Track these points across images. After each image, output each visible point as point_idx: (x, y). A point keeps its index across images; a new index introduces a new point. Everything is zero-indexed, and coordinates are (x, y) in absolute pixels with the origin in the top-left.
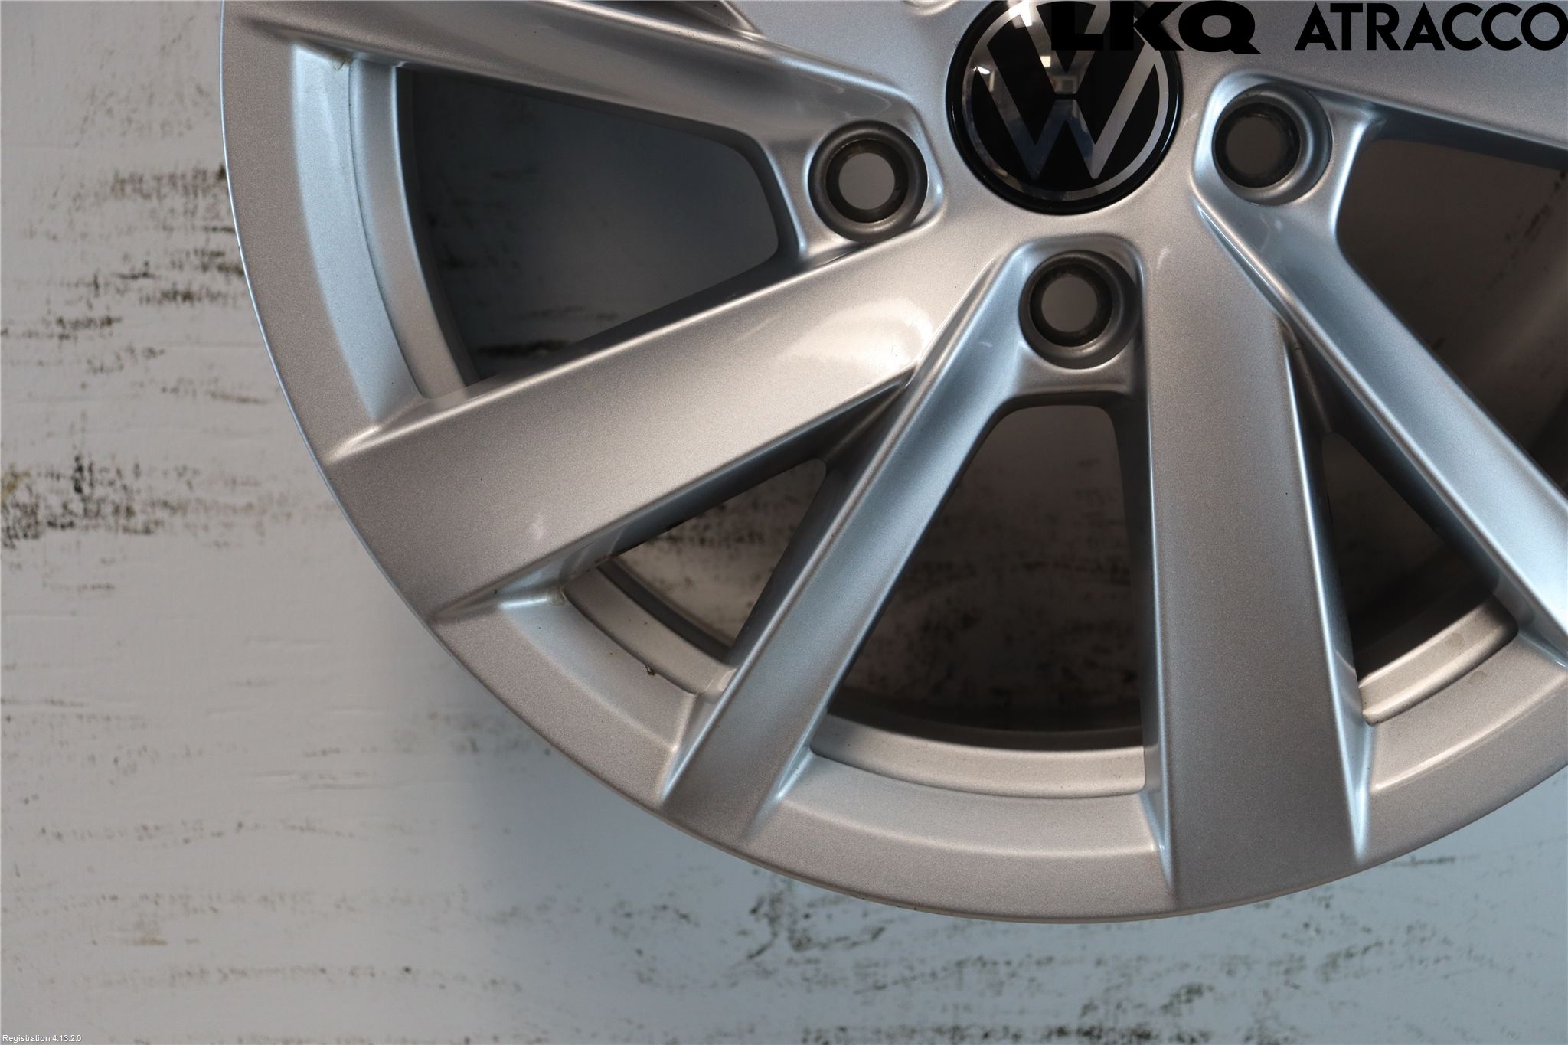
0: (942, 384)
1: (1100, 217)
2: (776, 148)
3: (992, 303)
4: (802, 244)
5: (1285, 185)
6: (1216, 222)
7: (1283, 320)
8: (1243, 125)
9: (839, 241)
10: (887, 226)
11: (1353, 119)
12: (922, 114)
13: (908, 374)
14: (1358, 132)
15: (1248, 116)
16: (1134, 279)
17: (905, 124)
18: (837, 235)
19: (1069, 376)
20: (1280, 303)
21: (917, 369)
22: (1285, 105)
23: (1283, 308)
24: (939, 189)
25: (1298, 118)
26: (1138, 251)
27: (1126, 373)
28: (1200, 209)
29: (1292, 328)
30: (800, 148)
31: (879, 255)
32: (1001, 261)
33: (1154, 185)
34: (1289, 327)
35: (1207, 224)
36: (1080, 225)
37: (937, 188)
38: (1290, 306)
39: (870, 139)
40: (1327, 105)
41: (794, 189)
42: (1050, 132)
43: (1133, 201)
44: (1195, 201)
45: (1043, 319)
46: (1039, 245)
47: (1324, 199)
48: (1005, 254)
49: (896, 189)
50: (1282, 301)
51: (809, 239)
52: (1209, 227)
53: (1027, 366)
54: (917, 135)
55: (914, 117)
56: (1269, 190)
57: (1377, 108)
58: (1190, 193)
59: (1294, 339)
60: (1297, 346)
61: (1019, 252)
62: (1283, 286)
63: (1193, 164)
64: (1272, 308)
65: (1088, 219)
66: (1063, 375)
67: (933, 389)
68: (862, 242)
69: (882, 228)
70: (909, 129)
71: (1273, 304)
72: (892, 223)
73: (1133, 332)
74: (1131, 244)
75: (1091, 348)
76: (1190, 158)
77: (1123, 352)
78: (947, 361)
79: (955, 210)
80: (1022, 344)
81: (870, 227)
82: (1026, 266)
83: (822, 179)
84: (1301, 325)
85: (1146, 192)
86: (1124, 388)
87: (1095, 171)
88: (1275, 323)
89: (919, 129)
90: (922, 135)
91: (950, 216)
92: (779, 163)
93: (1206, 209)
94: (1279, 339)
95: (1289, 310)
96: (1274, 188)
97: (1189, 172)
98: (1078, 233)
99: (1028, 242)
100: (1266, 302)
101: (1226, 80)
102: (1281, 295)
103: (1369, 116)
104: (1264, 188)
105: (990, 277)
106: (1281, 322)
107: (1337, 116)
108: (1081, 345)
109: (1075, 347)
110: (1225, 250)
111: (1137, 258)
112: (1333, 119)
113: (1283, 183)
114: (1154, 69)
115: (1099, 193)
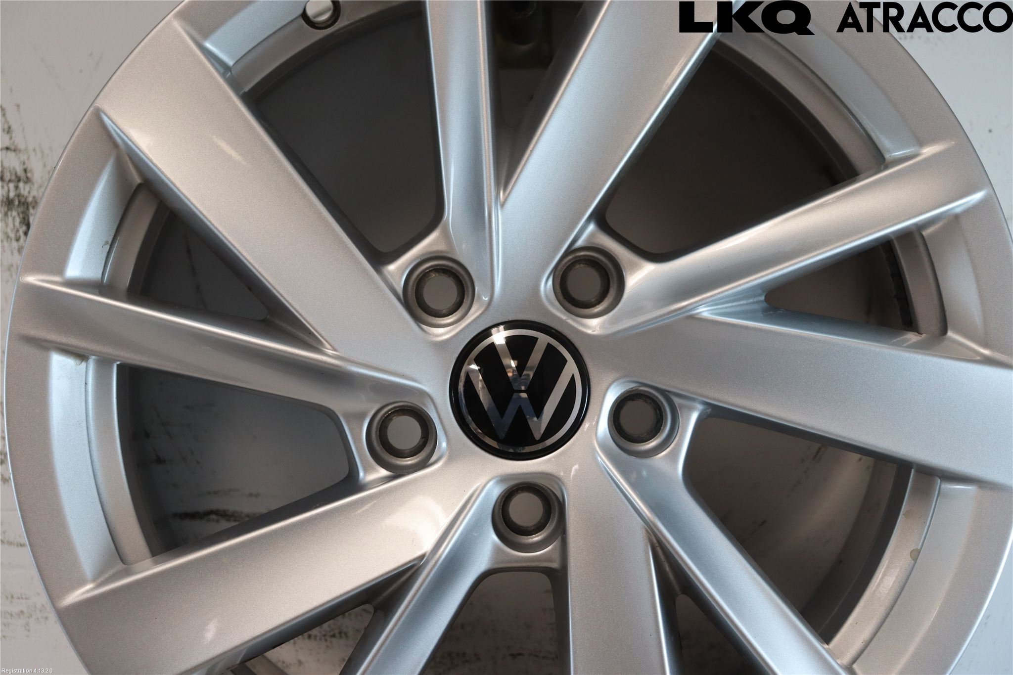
0: (441, 564)
1: (540, 463)
2: (347, 417)
3: (474, 514)
4: (361, 474)
5: (653, 444)
6: (609, 468)
8: (630, 404)
9: (383, 473)
10: (416, 461)
11: (691, 409)
12: (434, 399)
13: (422, 557)
14: (694, 417)
15: (633, 400)
16: (561, 500)
17: (425, 405)
18: (382, 469)
19: (523, 557)
20: (646, 520)
21: (427, 554)
22: (654, 395)
23: (648, 523)
25: (662, 403)
26: (563, 483)
27: (557, 556)
28: (600, 459)
30: (361, 417)
31: (406, 483)
32: (480, 488)
33: (573, 444)
34: (651, 534)
35: (603, 469)
36: (528, 467)
37: (443, 444)
38: (652, 522)
39: (406, 408)
40: (677, 401)
41: (357, 440)
42: (511, 411)
43: (560, 454)
44: (597, 455)
45: (510, 518)
46: (503, 479)
47: (674, 456)
48: (483, 484)
49: (422, 438)
50: (648, 520)
51: (366, 471)
52: (606, 473)
53: (497, 550)
54: (432, 412)
55: (430, 401)
56: (641, 446)
57: (706, 403)
58: (594, 449)
59: (655, 541)
60: (657, 545)
61: (491, 483)
62: (648, 509)
63: (596, 433)
64: (641, 521)
65: (533, 463)
66: (518, 557)
67: (436, 567)
68: (398, 473)
69: (409, 463)
70: (428, 408)
71: (642, 519)
72: (418, 459)
73: (561, 530)
74: (559, 479)
75: (536, 538)
76: (595, 430)
77: (554, 543)
78: (446, 549)
79: (453, 456)
80: (494, 537)
81: (405, 461)
82: (495, 491)
83: (376, 431)
84: (660, 535)
85: (569, 448)
86: (555, 565)
87: (537, 436)
88: (644, 531)
89: (432, 407)
90: (435, 412)
91: (451, 459)
92: (348, 425)
93: (603, 460)
94: (647, 541)
95: (651, 524)
96: (648, 444)
97: (594, 437)
98: (528, 471)
99: (497, 477)
100: (639, 519)
101: (615, 384)
102: (647, 515)
103: (700, 407)
104: (642, 444)
105: (474, 498)
106: (647, 530)
107: (681, 406)
108: (532, 535)
109: (529, 537)
110: (614, 485)
111: (563, 488)
112: (680, 408)
113: (653, 441)
114: (573, 376)
115: (540, 448)
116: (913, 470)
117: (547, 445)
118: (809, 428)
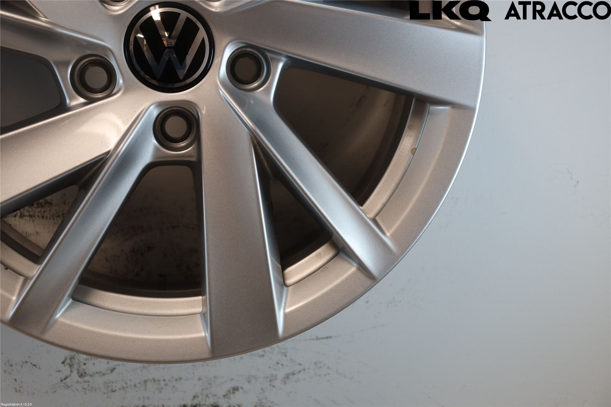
0: (120, 156)
1: (184, 94)
2: (57, 63)
3: (141, 126)
4: (68, 101)
5: (255, 85)
6: (227, 97)
7: (252, 135)
8: (241, 60)
9: (82, 100)
10: (104, 95)
11: (278, 61)
12: (114, 52)
13: (108, 152)
14: (281, 65)
15: (243, 58)
16: (197, 118)
17: (108, 56)
18: (81, 98)
19: (173, 154)
21: (112, 151)
22: (256, 54)
23: (251, 130)
24: (121, 81)
26: (198, 108)
27: (194, 154)
28: (221, 92)
29: (255, 138)
30: (67, 64)
31: (97, 106)
32: (145, 110)
33: (204, 82)
34: (253, 137)
36: (176, 97)
38: (253, 129)
39: (97, 61)
40: (269, 55)
41: (64, 80)
42: (164, 60)
43: (196, 89)
44: (219, 89)
45: (166, 132)
46: (160, 104)
47: (268, 90)
48: (147, 107)
49: (108, 81)
50: (250, 128)
51: (71, 99)
52: (225, 99)
53: (156, 150)
54: (112, 60)
55: (111, 53)
56: (248, 86)
57: (288, 57)
58: (217, 85)
59: (256, 142)
60: (257, 145)
61: (152, 107)
62: (252, 123)
63: (219, 75)
65: (179, 95)
66: (171, 154)
67: (117, 158)
68: (91, 101)
69: (100, 96)
70: (109, 58)
71: (248, 129)
72: (106, 94)
73: (198, 139)
74: (196, 105)
75: (182, 144)
76: (218, 73)
77: (193, 146)
78: (123, 147)
79: (128, 89)
80: (154, 141)
81: (97, 95)
82: (154, 112)
84: (257, 137)
85: (201, 85)
86: (194, 159)
87: (181, 77)
88: (249, 136)
89: (113, 58)
90: (114, 60)
91: (126, 91)
92: (58, 70)
93: (223, 92)
94: (250, 142)
95: (253, 131)
96: (252, 85)
97: (217, 78)
98: (175, 100)
99: (156, 103)
100: (245, 128)
101: (230, 44)
102: (250, 126)
103: (284, 59)
104: (248, 85)
105: (141, 116)
106: (250, 135)
107: (273, 59)
108: (180, 142)
109: (178, 144)
110: (230, 108)
111: (198, 110)
112: (271, 60)
113: (255, 83)
114: (203, 38)
115: (183, 85)
116: (414, 100)
117: (188, 83)
118: (351, 71)
